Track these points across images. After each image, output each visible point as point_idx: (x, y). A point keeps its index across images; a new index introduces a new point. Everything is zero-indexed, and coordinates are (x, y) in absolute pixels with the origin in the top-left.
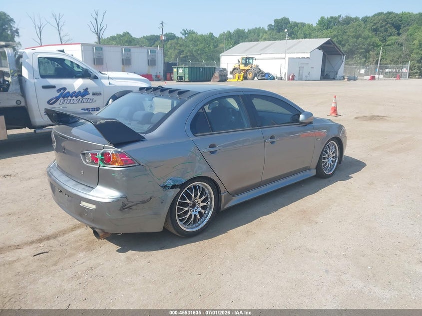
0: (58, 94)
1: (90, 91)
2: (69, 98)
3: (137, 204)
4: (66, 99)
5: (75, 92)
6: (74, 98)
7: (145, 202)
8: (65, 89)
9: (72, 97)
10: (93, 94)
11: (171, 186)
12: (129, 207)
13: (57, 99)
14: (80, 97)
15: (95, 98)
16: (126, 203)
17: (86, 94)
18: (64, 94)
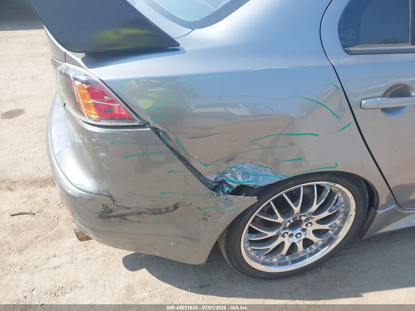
3: (140, 213)
7: (161, 213)
11: (235, 185)
12: (122, 217)
16: (112, 206)
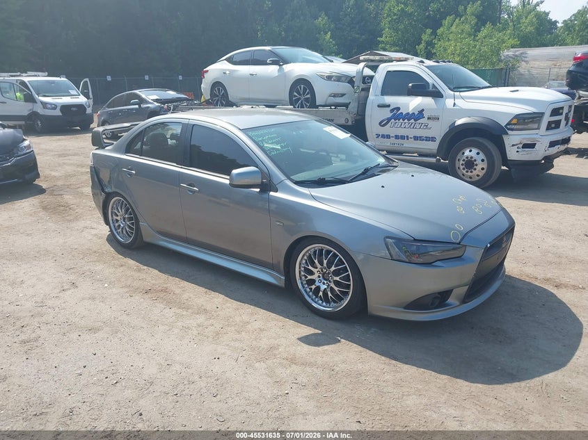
0: (390, 115)
1: (426, 114)
2: (401, 120)
4: (397, 121)
5: (408, 113)
6: (406, 121)
8: (398, 109)
9: (404, 120)
10: (428, 118)
13: (389, 120)
14: (412, 121)
15: (431, 123)
17: (421, 116)
18: (397, 114)
